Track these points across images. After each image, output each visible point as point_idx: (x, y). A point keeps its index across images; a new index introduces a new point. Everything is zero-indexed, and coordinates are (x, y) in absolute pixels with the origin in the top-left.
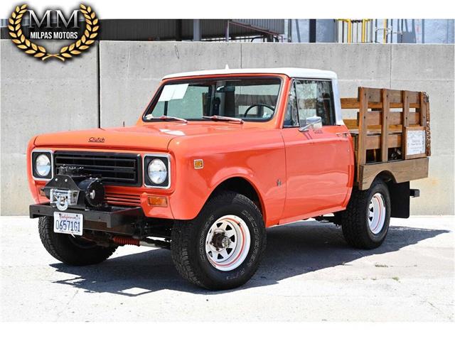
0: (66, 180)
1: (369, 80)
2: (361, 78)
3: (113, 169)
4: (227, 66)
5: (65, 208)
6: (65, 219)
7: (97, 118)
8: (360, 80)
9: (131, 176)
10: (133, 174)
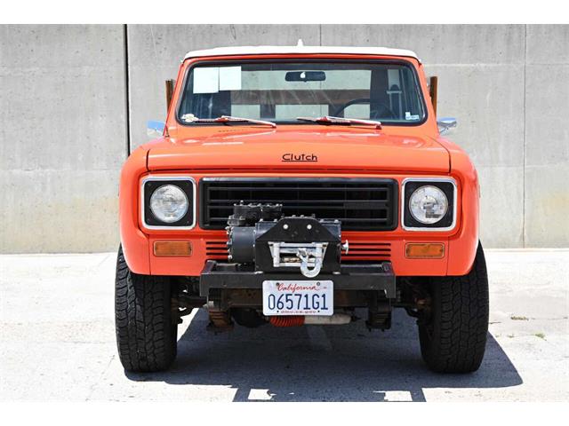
0: (309, 227)
1: (496, 65)
2: (485, 63)
3: (342, 204)
4: (300, 42)
5: (315, 272)
6: (290, 292)
7: (125, 120)
8: (482, 65)
9: (382, 213)
10: (385, 211)
